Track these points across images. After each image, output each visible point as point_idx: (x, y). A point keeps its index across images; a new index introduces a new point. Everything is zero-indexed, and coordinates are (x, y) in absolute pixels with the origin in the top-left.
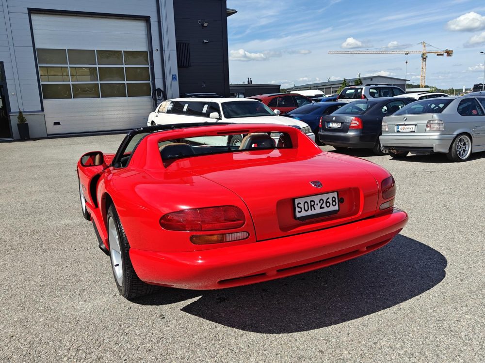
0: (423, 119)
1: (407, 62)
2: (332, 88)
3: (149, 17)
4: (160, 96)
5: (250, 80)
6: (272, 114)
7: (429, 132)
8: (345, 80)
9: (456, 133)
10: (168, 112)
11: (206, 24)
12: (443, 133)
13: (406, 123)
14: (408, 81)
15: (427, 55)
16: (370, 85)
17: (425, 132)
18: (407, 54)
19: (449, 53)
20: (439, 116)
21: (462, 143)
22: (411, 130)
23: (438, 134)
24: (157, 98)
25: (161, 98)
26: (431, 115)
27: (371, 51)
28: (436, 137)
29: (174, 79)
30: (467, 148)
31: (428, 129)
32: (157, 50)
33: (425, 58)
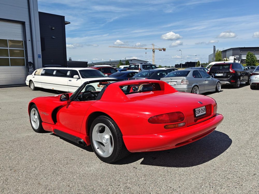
0: (179, 79)
1: (146, 53)
2: (112, 64)
3: (25, 22)
4: (31, 66)
5: (70, 59)
6: (105, 76)
7: (182, 85)
8: (120, 60)
9: (193, 85)
10: (42, 75)
11: (53, 28)
12: (188, 85)
13: (172, 81)
14: (148, 62)
15: (155, 50)
16: (142, 63)
17: (181, 85)
18: (146, 49)
19: (164, 50)
20: (186, 78)
21: (195, 90)
22: (174, 84)
23: (186, 86)
24: (29, 67)
25: (31, 67)
26: (183, 77)
27: (130, 47)
28: (186, 87)
29: (39, 57)
30: (197, 92)
31: (182, 84)
32: (29, 40)
33: (154, 52)
